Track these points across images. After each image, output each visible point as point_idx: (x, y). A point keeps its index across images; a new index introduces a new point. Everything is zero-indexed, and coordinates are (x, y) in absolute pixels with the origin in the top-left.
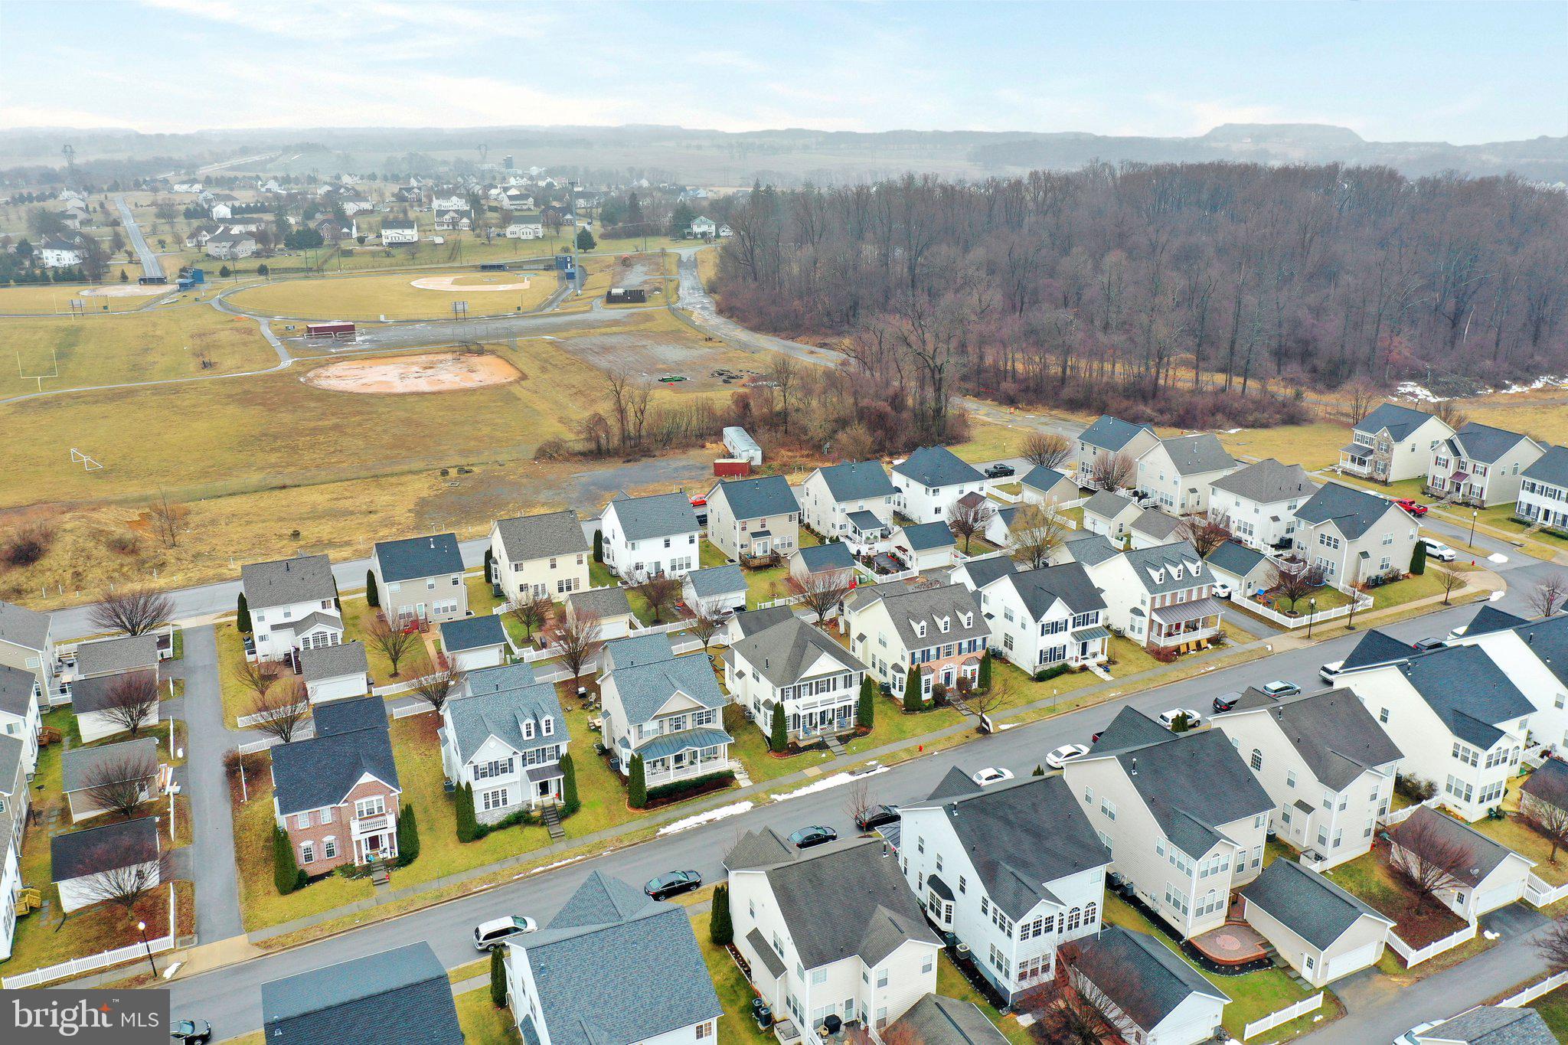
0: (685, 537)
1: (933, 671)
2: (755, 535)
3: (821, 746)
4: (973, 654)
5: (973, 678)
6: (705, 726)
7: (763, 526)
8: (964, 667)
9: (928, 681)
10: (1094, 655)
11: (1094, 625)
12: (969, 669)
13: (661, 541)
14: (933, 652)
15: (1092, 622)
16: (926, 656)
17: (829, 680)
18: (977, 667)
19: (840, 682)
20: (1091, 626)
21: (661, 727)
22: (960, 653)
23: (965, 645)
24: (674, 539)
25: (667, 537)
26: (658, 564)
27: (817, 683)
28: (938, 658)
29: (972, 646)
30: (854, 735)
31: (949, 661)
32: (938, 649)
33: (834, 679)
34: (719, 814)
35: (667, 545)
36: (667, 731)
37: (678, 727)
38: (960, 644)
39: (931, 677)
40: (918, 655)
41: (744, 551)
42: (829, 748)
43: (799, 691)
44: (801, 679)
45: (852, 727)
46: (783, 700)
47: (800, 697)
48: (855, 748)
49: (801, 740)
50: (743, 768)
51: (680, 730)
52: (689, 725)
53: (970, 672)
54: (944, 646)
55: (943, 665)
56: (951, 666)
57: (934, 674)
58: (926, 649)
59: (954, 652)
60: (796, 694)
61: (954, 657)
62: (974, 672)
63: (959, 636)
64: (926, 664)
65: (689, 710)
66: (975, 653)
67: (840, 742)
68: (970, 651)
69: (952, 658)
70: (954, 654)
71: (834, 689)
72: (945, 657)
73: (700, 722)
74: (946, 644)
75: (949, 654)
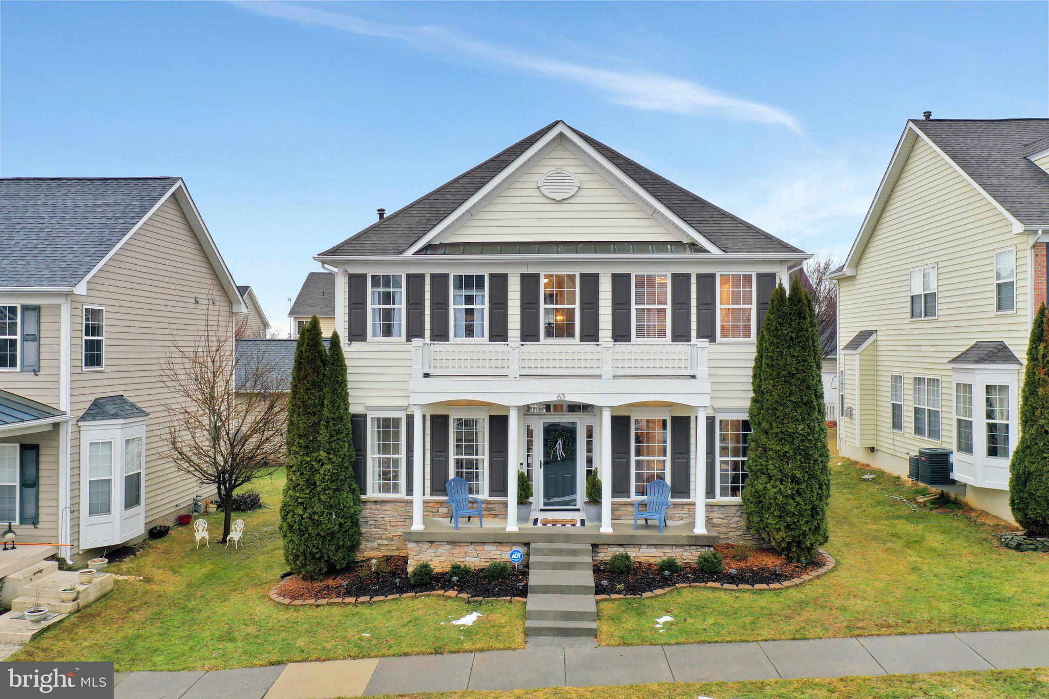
3: (493, 583)
19: (652, 303)
33: (619, 282)
42: (524, 592)
43: (440, 304)
44: (429, 248)
45: (700, 529)
46: (357, 333)
47: (440, 334)
48: (667, 618)
49: (418, 539)
50: (82, 602)
60: (425, 317)
67: (597, 581)
71: (622, 333)
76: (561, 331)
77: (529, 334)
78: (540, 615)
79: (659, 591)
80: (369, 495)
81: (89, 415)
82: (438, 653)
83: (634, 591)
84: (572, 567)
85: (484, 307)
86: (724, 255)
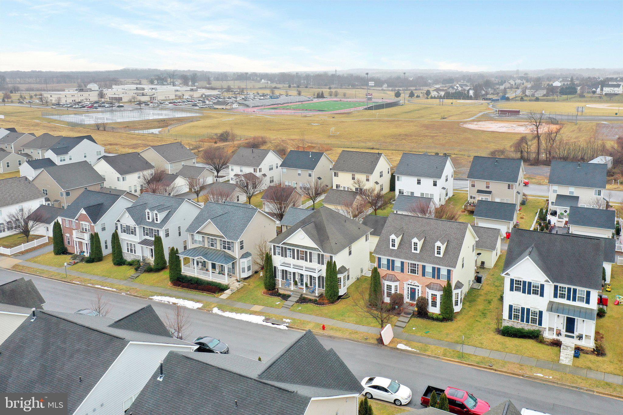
0: (430, 181)
1: (398, 280)
2: (479, 191)
3: (285, 297)
4: (435, 281)
5: (434, 304)
6: (227, 251)
7: (488, 187)
8: (427, 290)
9: (389, 287)
10: (580, 337)
11: (583, 305)
12: (431, 293)
13: (414, 180)
14: (398, 264)
15: (581, 299)
16: (391, 265)
17: (306, 252)
18: (439, 294)
19: (315, 258)
20: (577, 304)
21: (204, 241)
22: (424, 275)
23: (429, 269)
24: (423, 180)
25: (419, 178)
26: (412, 193)
27: (298, 251)
28: (402, 271)
29: (436, 273)
30: (315, 302)
31: (413, 279)
32: (402, 263)
33: (310, 253)
34: (181, 302)
35: (419, 182)
36: (206, 246)
37: (212, 245)
38: (424, 267)
39: (393, 284)
40: (384, 262)
42: (286, 300)
43: (286, 251)
44: (284, 243)
45: (317, 295)
46: (275, 254)
47: (286, 256)
48: (300, 308)
49: (280, 288)
50: (238, 289)
51: (214, 248)
52: (219, 247)
53: (431, 296)
54: (409, 263)
55: (407, 280)
56: (417, 284)
57: (397, 283)
58: (391, 258)
59: (418, 271)
60: (284, 253)
61: (418, 276)
62: (434, 297)
63: (425, 260)
64: (390, 272)
65: (218, 236)
66: (438, 280)
67: (297, 300)
68: (434, 277)
69: (416, 276)
70: (418, 274)
71: (311, 261)
72: (409, 272)
73: (225, 248)
74: (410, 262)
75: (413, 271)
76: (302, 259)
77: (298, 259)
78: (285, 305)
79: (304, 303)
80: (277, 279)
81: (241, 258)
82: (271, 307)
83: (301, 303)
84: (296, 297)
85: (292, 253)
86: (324, 252)
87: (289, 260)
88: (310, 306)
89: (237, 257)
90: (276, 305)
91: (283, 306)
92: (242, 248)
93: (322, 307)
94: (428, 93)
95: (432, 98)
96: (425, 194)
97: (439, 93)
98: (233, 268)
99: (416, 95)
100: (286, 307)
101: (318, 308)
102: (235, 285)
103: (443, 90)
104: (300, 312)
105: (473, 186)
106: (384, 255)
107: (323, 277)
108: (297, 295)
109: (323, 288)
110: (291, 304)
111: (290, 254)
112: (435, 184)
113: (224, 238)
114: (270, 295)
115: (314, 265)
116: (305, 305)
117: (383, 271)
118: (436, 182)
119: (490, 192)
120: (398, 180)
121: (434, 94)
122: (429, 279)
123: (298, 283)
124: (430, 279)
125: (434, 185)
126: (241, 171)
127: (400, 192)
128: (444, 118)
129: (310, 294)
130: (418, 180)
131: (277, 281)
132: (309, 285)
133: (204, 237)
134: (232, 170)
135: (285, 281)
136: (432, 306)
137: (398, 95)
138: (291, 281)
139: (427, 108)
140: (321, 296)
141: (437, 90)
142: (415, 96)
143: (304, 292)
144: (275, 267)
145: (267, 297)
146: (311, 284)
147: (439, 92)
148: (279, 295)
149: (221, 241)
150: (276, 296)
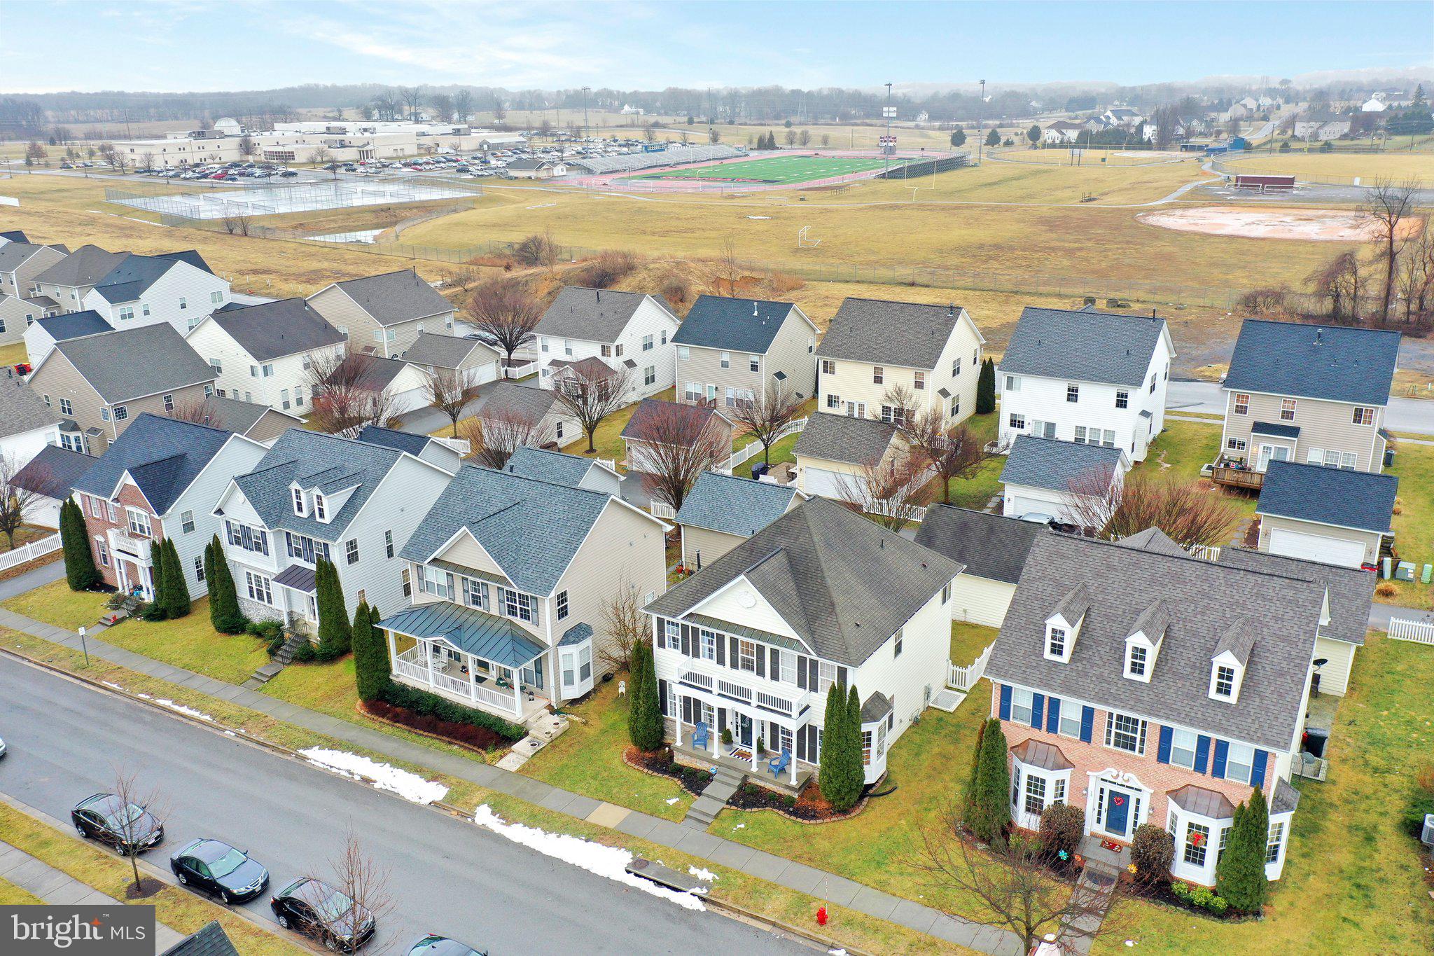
0: (1109, 394)
1: (1066, 764)
2: (1259, 427)
3: (695, 781)
4: (1207, 781)
5: (1195, 855)
6: (518, 620)
7: (1287, 414)
8: (1173, 806)
9: (1037, 785)
12: (1185, 818)
13: (1061, 388)
14: (1071, 710)
16: (1045, 714)
17: (762, 649)
18: (1216, 826)
19: (789, 666)
21: (451, 587)
22: (1163, 756)
23: (1185, 739)
24: (1085, 390)
25: (1074, 383)
26: (1050, 427)
27: (735, 642)
28: (1086, 735)
29: (1211, 757)
30: (789, 806)
31: (1125, 766)
32: (1088, 714)
33: (774, 653)
35: (1072, 395)
36: (459, 601)
37: (476, 601)
38: (1166, 734)
39: (1051, 778)
40: (1023, 698)
41: (1235, 454)
42: (699, 794)
43: (696, 640)
44: (691, 615)
45: (794, 782)
46: (662, 644)
47: (696, 654)
48: (743, 826)
49: (679, 748)
50: (553, 737)
51: (480, 609)
52: (494, 606)
53: (1186, 828)
54: (1111, 715)
55: (1102, 766)
56: (1135, 783)
57: (1065, 774)
58: (1047, 694)
59: (1142, 741)
60: (689, 643)
61: (1141, 760)
62: (1198, 834)
63: (1172, 709)
64: (1042, 735)
65: (491, 577)
66: (1217, 779)
67: (732, 797)
68: (1200, 766)
69: (1135, 759)
70: (1141, 751)
71: (775, 676)
72: (1108, 742)
73: (512, 610)
74: (1116, 712)
75: (1127, 743)
76: (748, 666)
77: (734, 665)
78: (694, 810)
79: (755, 809)
80: (669, 716)
81: (562, 643)
82: (651, 815)
83: (744, 806)
84: (729, 785)
85: (715, 647)
86: (819, 655)
87: (705, 666)
88: (772, 818)
89: (549, 642)
90: (667, 808)
91: (689, 813)
92: (563, 613)
93: (812, 827)
94: (1035, 134)
95: (1045, 146)
96: (1088, 431)
97: (1063, 134)
98: (539, 671)
99: (1003, 139)
100: (699, 821)
101: (797, 828)
102: (545, 726)
103: (1073, 127)
104: (742, 840)
105: (1241, 410)
106: (1025, 682)
107: (813, 729)
108: (733, 778)
109: (813, 759)
110: (716, 807)
111: (710, 650)
112: (1122, 403)
113: (511, 585)
114: (647, 766)
115: (787, 688)
116: (755, 814)
117: (1016, 730)
118: (1126, 397)
119: (1294, 432)
120: (1010, 385)
121: (1050, 135)
122: (1181, 772)
123: (734, 738)
124: (1186, 772)
125: (1117, 406)
126: (568, 351)
127: (1013, 423)
128: (1090, 200)
129: (771, 776)
130: (1069, 390)
131: (668, 724)
132: (767, 746)
133: (451, 575)
134: (545, 348)
135: (692, 725)
136: (1187, 859)
137: (958, 139)
138: (712, 727)
139: (1036, 173)
140: (807, 785)
141: (1059, 126)
142: (1002, 142)
143: (754, 769)
144: (663, 683)
145: (639, 774)
146: (774, 745)
147: (1064, 131)
148: (677, 771)
149: (501, 592)
150: (665, 772)
